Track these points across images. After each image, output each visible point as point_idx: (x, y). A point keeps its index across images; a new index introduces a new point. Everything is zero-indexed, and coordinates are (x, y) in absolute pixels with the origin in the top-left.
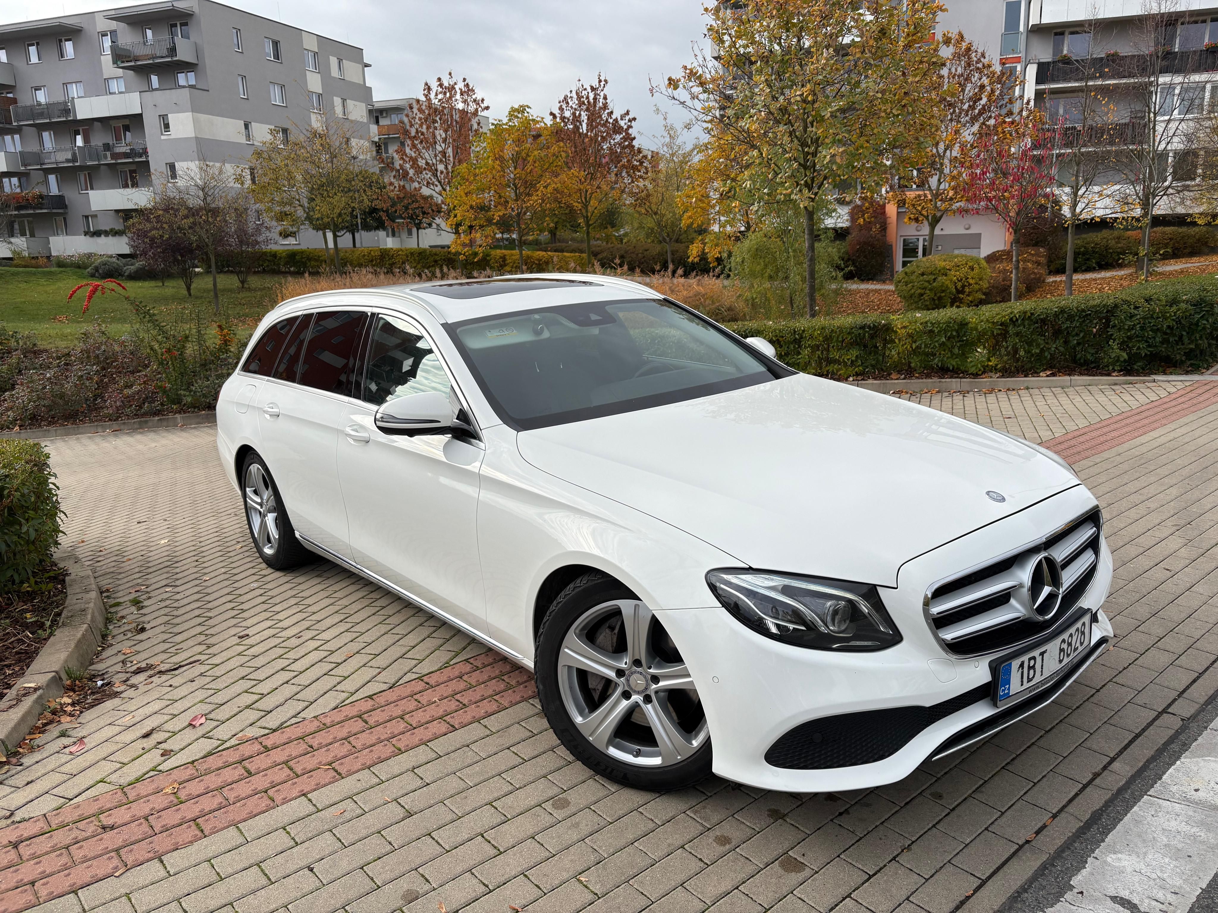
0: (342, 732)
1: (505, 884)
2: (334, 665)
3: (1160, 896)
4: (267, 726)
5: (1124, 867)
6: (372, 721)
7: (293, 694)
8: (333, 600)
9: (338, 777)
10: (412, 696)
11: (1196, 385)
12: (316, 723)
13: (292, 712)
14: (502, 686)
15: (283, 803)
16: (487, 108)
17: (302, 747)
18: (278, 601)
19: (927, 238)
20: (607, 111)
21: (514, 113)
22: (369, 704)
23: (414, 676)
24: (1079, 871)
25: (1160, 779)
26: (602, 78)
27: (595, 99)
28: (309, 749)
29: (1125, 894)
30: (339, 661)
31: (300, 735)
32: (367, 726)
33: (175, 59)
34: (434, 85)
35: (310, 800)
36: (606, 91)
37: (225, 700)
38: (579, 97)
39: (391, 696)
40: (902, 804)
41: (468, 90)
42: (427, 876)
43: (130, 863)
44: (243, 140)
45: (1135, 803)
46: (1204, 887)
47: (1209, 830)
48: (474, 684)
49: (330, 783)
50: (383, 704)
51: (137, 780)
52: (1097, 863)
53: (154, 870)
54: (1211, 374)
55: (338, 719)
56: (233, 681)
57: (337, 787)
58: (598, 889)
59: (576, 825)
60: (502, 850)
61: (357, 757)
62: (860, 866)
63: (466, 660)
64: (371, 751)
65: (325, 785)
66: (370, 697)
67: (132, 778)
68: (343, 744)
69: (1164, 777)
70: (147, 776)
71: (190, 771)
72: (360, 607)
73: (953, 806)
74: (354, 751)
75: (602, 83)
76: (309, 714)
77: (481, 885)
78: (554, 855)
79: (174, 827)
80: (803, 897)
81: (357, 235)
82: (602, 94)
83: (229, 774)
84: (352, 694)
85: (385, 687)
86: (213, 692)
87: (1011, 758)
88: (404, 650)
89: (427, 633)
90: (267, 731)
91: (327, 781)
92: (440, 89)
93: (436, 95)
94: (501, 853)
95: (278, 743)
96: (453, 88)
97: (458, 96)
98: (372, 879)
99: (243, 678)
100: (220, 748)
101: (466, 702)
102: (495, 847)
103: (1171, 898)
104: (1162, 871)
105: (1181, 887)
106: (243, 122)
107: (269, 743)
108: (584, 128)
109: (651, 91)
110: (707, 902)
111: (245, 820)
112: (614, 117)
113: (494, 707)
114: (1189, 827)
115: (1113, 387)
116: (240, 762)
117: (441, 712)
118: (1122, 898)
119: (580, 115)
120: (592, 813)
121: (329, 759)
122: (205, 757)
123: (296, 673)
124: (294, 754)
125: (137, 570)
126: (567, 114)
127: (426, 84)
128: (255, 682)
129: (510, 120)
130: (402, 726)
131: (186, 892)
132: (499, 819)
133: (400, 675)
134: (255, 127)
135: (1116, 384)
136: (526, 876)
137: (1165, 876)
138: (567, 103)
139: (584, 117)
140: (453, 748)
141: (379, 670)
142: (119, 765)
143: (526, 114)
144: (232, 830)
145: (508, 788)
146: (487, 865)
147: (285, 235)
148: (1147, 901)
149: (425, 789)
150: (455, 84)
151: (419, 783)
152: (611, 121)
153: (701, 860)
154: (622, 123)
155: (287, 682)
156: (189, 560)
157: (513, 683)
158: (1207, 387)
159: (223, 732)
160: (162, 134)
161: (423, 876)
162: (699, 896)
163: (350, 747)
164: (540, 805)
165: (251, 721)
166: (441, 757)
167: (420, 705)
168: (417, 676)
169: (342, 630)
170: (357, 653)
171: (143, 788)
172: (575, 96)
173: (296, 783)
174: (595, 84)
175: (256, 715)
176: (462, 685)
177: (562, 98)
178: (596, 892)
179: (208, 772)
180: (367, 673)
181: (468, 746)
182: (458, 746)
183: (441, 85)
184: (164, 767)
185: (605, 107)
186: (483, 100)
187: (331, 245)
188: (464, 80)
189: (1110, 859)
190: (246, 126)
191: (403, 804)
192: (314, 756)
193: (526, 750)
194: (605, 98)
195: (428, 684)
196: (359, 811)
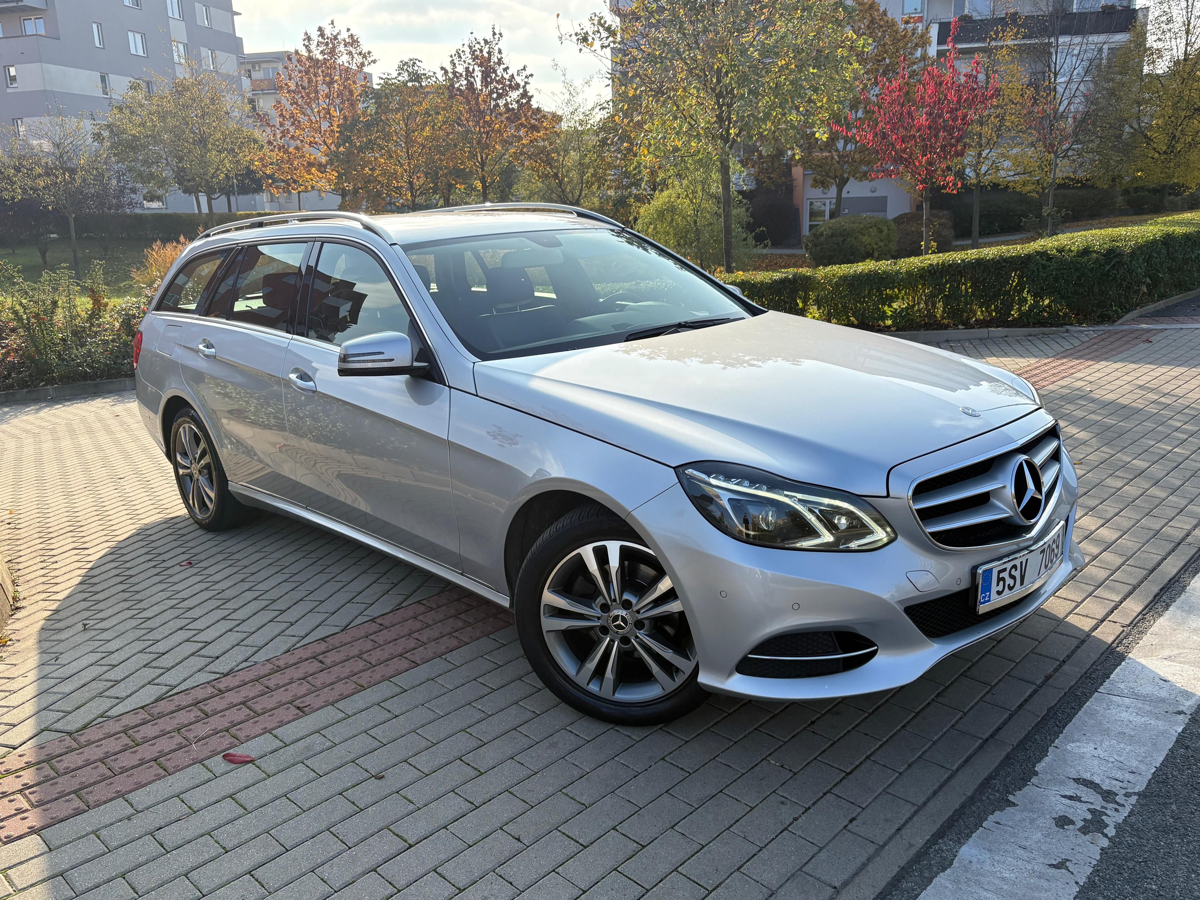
0: (298, 673)
1: (490, 800)
2: (278, 612)
3: (1119, 775)
4: (217, 670)
5: (1083, 753)
6: (328, 661)
7: (239, 640)
8: (263, 555)
9: (301, 714)
10: (367, 637)
11: (1107, 335)
12: (269, 666)
13: (241, 658)
14: (460, 624)
15: (247, 741)
16: (374, 62)
17: (259, 688)
18: (204, 558)
19: (834, 201)
20: (502, 66)
21: (403, 66)
22: (323, 646)
23: (366, 619)
24: (1042, 759)
25: (1108, 677)
26: (497, 32)
27: (489, 53)
28: (266, 690)
29: (1087, 776)
30: (283, 608)
31: (253, 677)
32: (324, 666)
33: (20, 4)
34: (315, 35)
35: (275, 736)
36: (501, 45)
37: (167, 649)
38: (473, 52)
39: (346, 637)
40: (871, 711)
41: (354, 41)
42: (410, 798)
43: (92, 803)
44: (99, 93)
45: (1087, 700)
46: (1158, 766)
47: (1157, 718)
48: (431, 623)
49: (294, 720)
50: (338, 645)
51: (85, 727)
52: (1058, 751)
53: (120, 808)
54: (1122, 324)
55: (292, 662)
56: (171, 632)
57: (302, 723)
58: (584, 799)
59: (554, 745)
60: (482, 771)
61: (318, 695)
62: (837, 766)
63: (419, 602)
64: (332, 689)
65: (289, 722)
66: (323, 639)
67: (79, 725)
68: (302, 684)
69: (1112, 676)
70: (95, 722)
71: (143, 715)
72: (294, 560)
73: (918, 710)
74: (315, 690)
75: (497, 37)
76: (261, 657)
77: (467, 803)
78: (536, 773)
79: (133, 767)
80: (785, 795)
81: (232, 198)
82: (496, 48)
83: (183, 717)
84: (303, 638)
85: (337, 630)
86: (151, 642)
87: (967, 666)
88: (351, 596)
89: (372, 579)
90: (218, 676)
91: (291, 718)
92: (320, 39)
93: (318, 45)
94: (482, 774)
95: (232, 686)
96: (336, 38)
97: (342, 48)
98: (353, 803)
99: (181, 629)
100: (170, 693)
101: (424, 640)
102: (476, 769)
103: (1128, 776)
104: (1118, 755)
105: (1137, 768)
106: (99, 74)
107: (222, 686)
108: (478, 85)
109: (560, 38)
110: (694, 804)
111: (209, 758)
112: (510, 72)
113: (455, 643)
114: (1139, 717)
115: (1030, 338)
116: (195, 704)
117: (400, 650)
118: (1084, 780)
119: (474, 70)
120: (569, 733)
121: (289, 698)
122: (156, 701)
123: (238, 622)
124: (251, 695)
125: (36, 536)
126: (460, 69)
127: (306, 34)
128: (196, 632)
129: (399, 74)
130: (361, 664)
131: (158, 826)
132: (475, 744)
133: (351, 619)
134: (113, 79)
135: (1031, 335)
136: (511, 793)
137: (1122, 759)
138: (460, 57)
139: (478, 73)
140: (418, 682)
141: (327, 615)
142: (62, 714)
143: (416, 68)
144: (198, 768)
145: (479, 716)
146: (468, 785)
147: (152, 198)
148: (1107, 781)
149: (394, 720)
150: (338, 34)
151: (388, 715)
152: (507, 77)
153: (682, 769)
154: (519, 79)
155: (230, 630)
156: (93, 525)
157: (471, 620)
158: (1118, 336)
159: (170, 678)
160: (8, 87)
161: (405, 798)
162: (685, 800)
163: (309, 686)
164: (515, 729)
165: (199, 667)
166: (406, 691)
167: (377, 645)
168: (369, 618)
169: (280, 581)
170: (301, 600)
171: (92, 734)
172: (467, 50)
173: (258, 721)
174: (489, 37)
175: (203, 662)
176: (418, 625)
177: (453, 52)
178: (583, 802)
179: (161, 715)
180: (315, 619)
181: (433, 679)
182: (423, 680)
183: (322, 35)
184: (113, 712)
185: (500, 62)
186: (369, 53)
187: (205, 210)
188: (348, 30)
189: (1070, 746)
190: (103, 79)
191: (374, 735)
192: (272, 696)
193: (493, 680)
194: (500, 52)
195: (381, 625)
196: (328, 744)
